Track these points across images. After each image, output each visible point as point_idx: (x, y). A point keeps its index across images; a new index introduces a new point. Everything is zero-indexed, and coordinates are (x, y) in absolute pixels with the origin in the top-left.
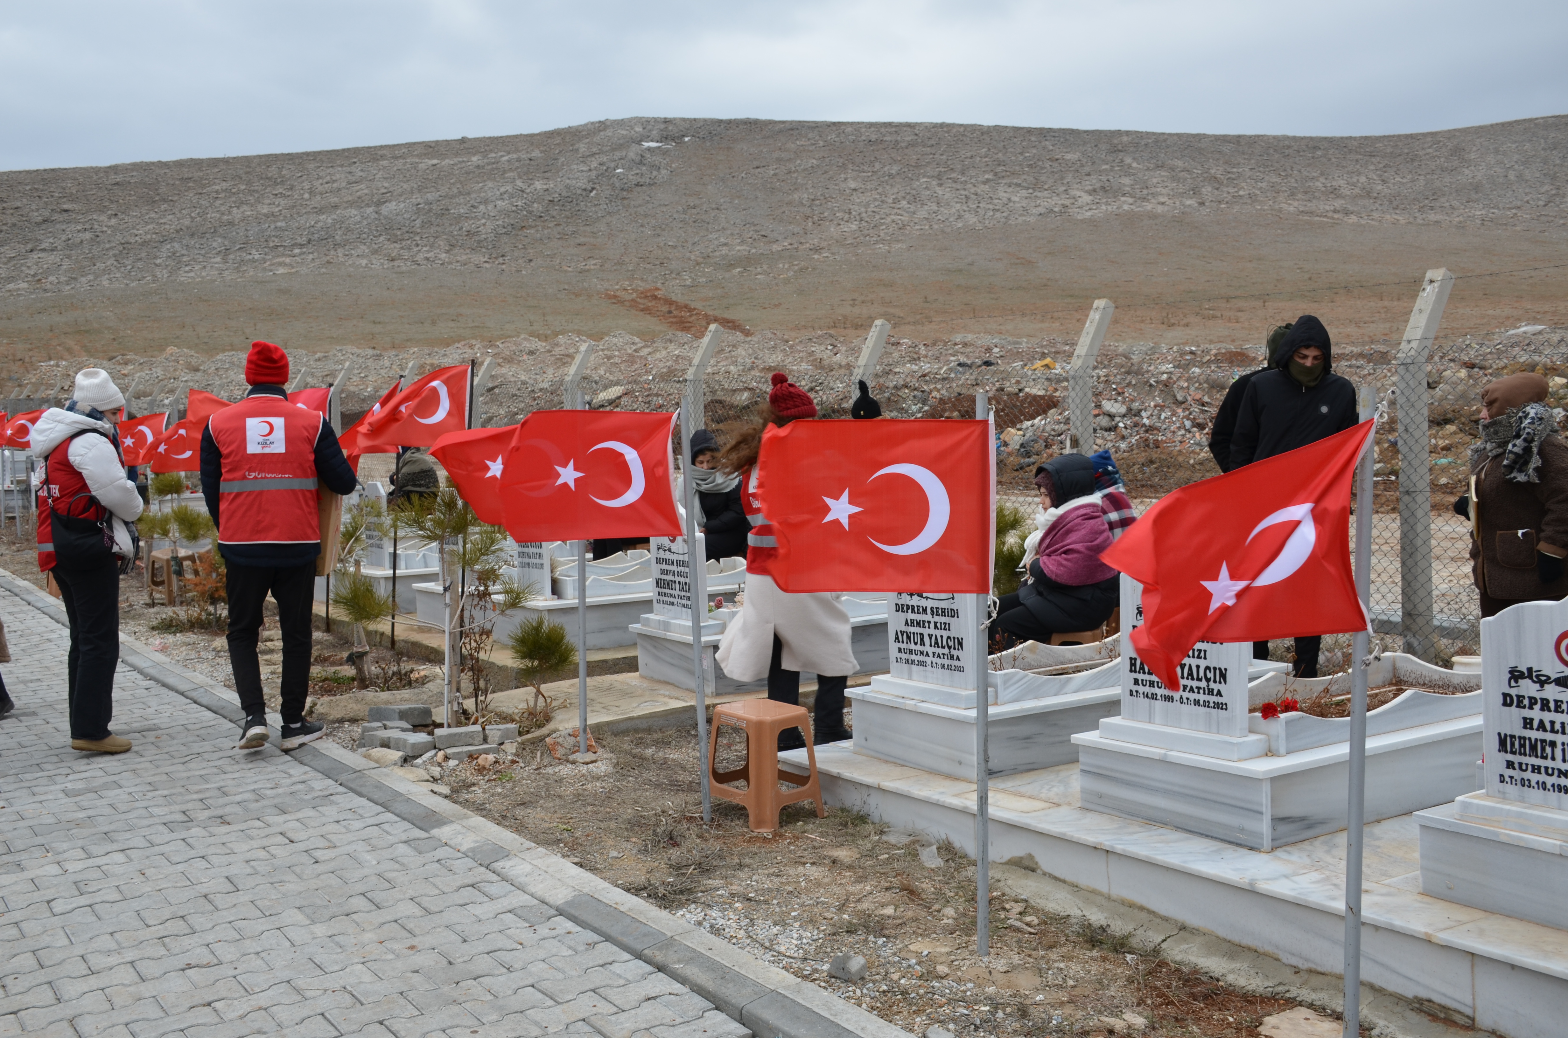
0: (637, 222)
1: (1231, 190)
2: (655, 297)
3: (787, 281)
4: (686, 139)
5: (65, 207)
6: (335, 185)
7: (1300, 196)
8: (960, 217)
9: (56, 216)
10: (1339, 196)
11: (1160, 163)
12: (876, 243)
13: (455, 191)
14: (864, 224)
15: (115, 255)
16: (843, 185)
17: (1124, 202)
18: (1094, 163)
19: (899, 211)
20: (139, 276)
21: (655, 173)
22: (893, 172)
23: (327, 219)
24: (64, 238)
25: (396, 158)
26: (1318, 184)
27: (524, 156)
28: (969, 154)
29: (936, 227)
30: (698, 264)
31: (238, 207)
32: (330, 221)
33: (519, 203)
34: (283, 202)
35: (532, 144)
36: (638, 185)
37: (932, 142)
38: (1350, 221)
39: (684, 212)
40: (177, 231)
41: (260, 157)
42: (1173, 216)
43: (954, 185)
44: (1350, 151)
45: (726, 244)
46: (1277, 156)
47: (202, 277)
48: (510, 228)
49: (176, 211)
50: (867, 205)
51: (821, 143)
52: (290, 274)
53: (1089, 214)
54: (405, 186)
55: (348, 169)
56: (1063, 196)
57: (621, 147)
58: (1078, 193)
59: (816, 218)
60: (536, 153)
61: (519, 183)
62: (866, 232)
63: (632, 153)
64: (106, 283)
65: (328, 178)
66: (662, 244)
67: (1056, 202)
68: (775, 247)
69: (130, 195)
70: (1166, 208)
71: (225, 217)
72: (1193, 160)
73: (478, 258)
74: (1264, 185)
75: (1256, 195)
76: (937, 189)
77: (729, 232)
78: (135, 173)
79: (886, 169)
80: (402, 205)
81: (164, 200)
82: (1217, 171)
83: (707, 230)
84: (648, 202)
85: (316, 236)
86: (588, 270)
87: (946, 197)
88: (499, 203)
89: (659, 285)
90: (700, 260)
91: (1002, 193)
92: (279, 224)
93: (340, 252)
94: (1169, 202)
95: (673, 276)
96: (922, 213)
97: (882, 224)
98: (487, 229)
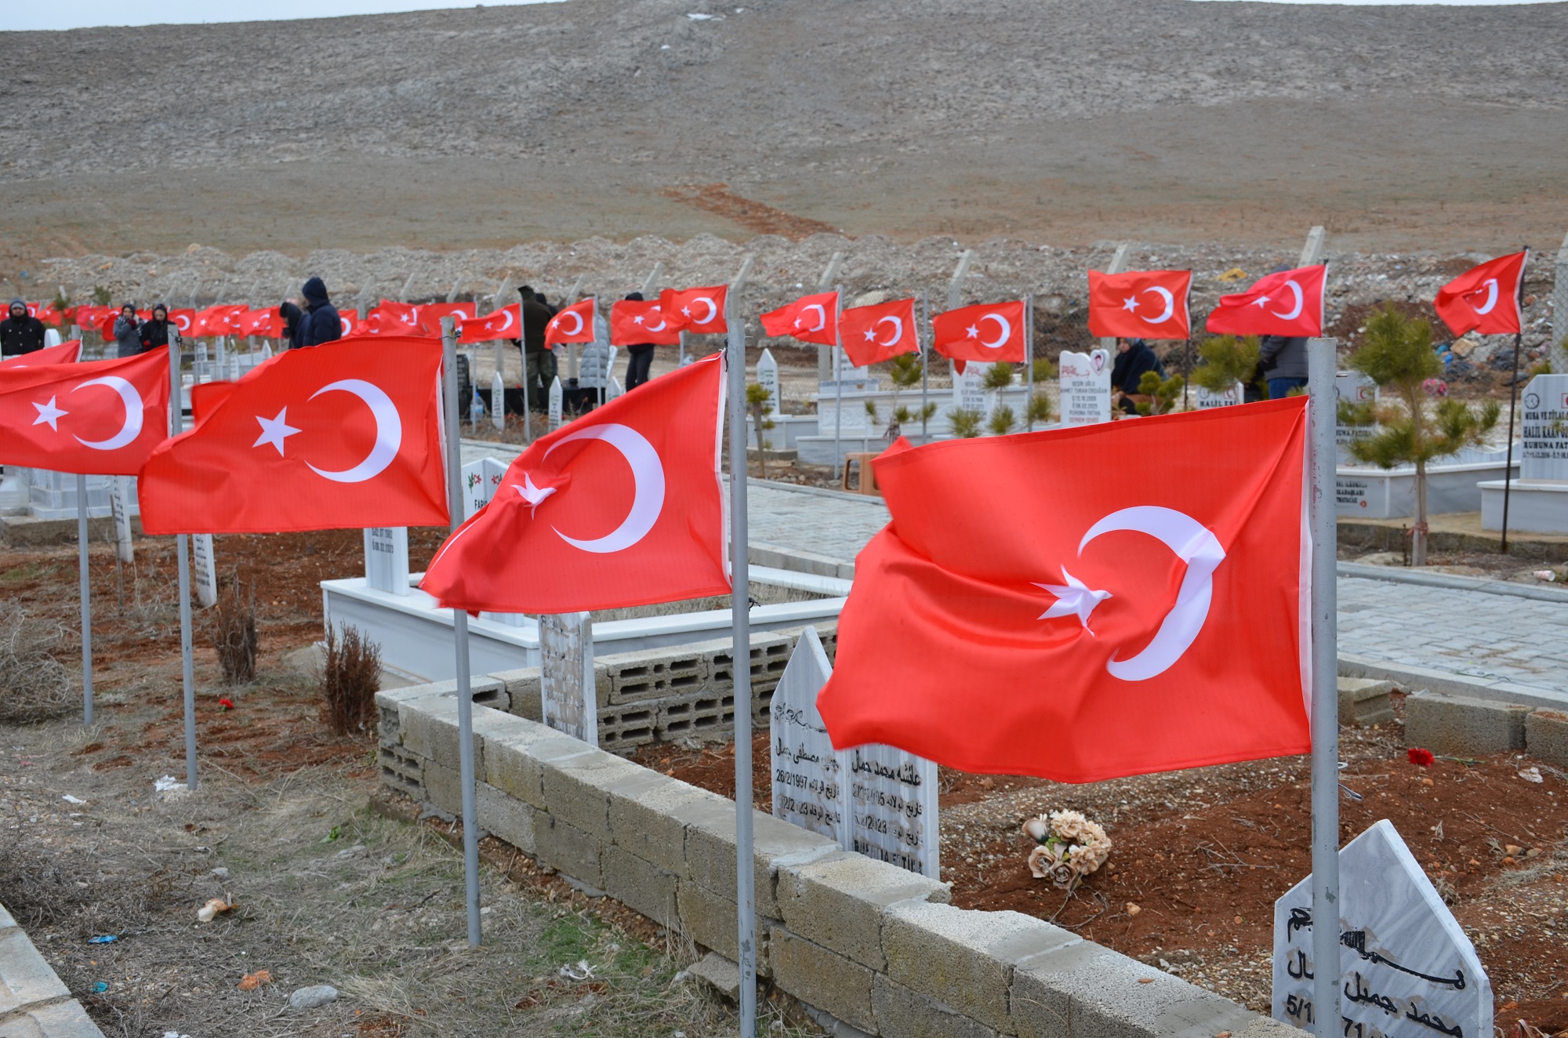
0: (690, 107)
1: (1381, 72)
2: (722, 195)
3: (871, 178)
4: (739, 11)
5: (27, 77)
6: (339, 59)
7: (1464, 77)
8: (1064, 104)
9: (16, 89)
10: (1513, 77)
11: (1293, 40)
12: (969, 134)
13: (479, 68)
14: (953, 112)
15: (91, 137)
16: (925, 67)
17: (1256, 87)
18: (1215, 40)
19: (992, 97)
20: (124, 161)
21: (706, 50)
22: (982, 51)
23: (334, 99)
24: (29, 114)
25: (406, 28)
26: (1486, 63)
27: (554, 28)
28: (1068, 30)
29: (1037, 116)
30: (766, 157)
31: (229, 83)
32: (337, 101)
33: (555, 84)
34: (281, 78)
35: (562, 14)
36: (687, 64)
37: (1024, 16)
38: (1530, 106)
39: (744, 96)
40: (161, 110)
41: (247, 24)
42: (1315, 103)
43: (1054, 67)
44: (1521, 22)
45: (795, 135)
46: (1431, 30)
47: (199, 164)
48: (545, 113)
49: (157, 85)
50: (955, 90)
51: (895, 17)
52: (300, 162)
53: (1215, 101)
54: (421, 62)
55: (352, 41)
56: (1183, 80)
57: (665, 19)
58: (1200, 76)
59: (896, 105)
60: (568, 25)
61: (553, 60)
62: (956, 122)
63: (679, 26)
64: (86, 168)
65: (330, 51)
66: (721, 134)
67: (1176, 87)
68: (853, 139)
69: (101, 66)
70: (1306, 94)
71: (216, 95)
72: (1332, 35)
73: (512, 147)
74: (1419, 65)
75: (1411, 77)
76: (1035, 71)
77: (797, 120)
78: (102, 40)
79: (973, 47)
80: (420, 84)
81: (142, 73)
82: (1363, 49)
83: (772, 117)
84: (701, 84)
85: (324, 118)
86: (641, 163)
87: (1046, 81)
88: (531, 83)
89: (724, 181)
90: (768, 152)
91: (1112, 76)
92: (279, 104)
93: (353, 137)
94: (1308, 86)
95: (739, 170)
96: (1020, 99)
97: (974, 112)
98: (519, 113)
